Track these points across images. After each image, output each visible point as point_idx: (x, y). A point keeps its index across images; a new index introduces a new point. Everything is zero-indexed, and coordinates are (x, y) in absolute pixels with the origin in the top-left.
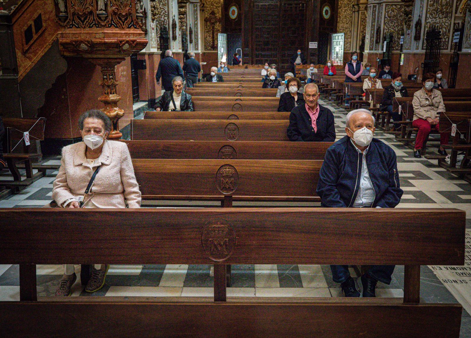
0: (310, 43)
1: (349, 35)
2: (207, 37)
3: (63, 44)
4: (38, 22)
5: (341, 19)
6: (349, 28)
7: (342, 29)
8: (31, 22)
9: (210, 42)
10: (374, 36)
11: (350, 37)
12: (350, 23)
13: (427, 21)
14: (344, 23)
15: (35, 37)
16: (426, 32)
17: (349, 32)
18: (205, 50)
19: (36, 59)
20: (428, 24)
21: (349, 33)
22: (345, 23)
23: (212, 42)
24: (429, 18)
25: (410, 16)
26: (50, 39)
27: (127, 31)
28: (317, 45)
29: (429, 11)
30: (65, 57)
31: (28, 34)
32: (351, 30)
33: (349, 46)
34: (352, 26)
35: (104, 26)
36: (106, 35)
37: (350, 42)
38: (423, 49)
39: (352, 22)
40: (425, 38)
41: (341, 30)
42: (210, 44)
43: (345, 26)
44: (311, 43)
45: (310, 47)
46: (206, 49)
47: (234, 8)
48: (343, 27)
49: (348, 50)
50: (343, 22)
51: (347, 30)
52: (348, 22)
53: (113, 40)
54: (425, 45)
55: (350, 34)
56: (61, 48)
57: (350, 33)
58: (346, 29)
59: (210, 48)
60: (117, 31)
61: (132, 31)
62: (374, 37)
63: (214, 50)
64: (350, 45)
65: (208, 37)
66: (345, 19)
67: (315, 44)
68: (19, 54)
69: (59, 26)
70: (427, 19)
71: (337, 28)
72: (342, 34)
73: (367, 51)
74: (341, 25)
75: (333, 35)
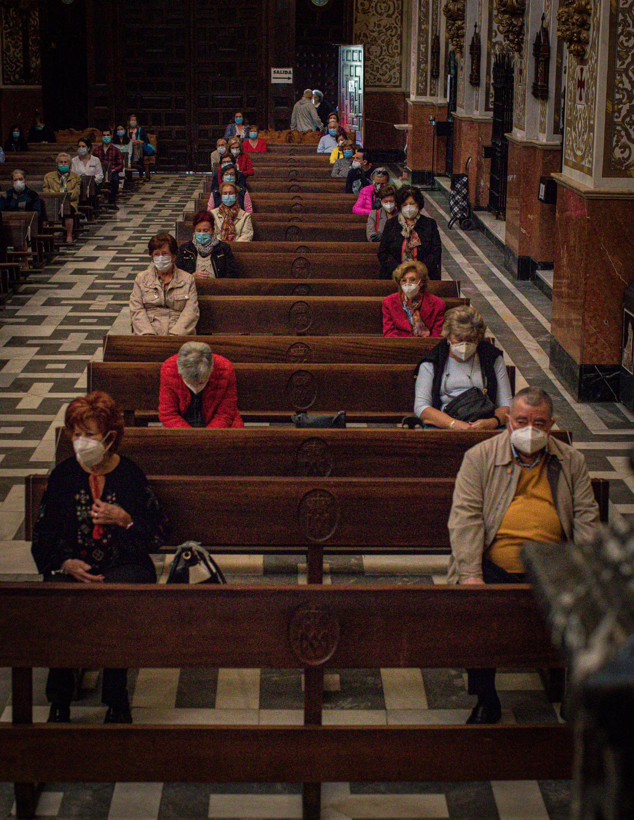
0: (273, 70)
1: (396, 47)
2: (8, 49)
5: (373, 4)
6: (395, 27)
7: (376, 29)
9: (18, 61)
10: (427, 57)
11: (399, 51)
12: (396, 14)
13: (494, 40)
14: (381, 14)
16: (492, 66)
17: (395, 38)
18: (4, 84)
20: (497, 47)
21: (396, 42)
22: (385, 15)
23: (22, 61)
24: (498, 32)
25: (460, 23)
28: (291, 76)
29: (497, 16)
32: (401, 32)
33: (398, 75)
34: (402, 23)
37: (400, 65)
38: (487, 109)
39: (402, 11)
40: (492, 81)
41: (373, 31)
42: (18, 67)
43: (383, 23)
44: (277, 70)
45: (273, 81)
46: (6, 79)
48: (379, 26)
49: (395, 87)
50: (379, 11)
51: (389, 33)
52: (391, 12)
54: (492, 100)
55: (399, 44)
57: (399, 41)
58: (387, 30)
59: (17, 77)
62: (426, 62)
63: (27, 83)
64: (401, 73)
65: (12, 50)
66: (383, 6)
67: (286, 72)
70: (494, 34)
71: (357, 28)
72: (360, 48)
73: (413, 98)
74: (373, 20)
75: (344, 48)
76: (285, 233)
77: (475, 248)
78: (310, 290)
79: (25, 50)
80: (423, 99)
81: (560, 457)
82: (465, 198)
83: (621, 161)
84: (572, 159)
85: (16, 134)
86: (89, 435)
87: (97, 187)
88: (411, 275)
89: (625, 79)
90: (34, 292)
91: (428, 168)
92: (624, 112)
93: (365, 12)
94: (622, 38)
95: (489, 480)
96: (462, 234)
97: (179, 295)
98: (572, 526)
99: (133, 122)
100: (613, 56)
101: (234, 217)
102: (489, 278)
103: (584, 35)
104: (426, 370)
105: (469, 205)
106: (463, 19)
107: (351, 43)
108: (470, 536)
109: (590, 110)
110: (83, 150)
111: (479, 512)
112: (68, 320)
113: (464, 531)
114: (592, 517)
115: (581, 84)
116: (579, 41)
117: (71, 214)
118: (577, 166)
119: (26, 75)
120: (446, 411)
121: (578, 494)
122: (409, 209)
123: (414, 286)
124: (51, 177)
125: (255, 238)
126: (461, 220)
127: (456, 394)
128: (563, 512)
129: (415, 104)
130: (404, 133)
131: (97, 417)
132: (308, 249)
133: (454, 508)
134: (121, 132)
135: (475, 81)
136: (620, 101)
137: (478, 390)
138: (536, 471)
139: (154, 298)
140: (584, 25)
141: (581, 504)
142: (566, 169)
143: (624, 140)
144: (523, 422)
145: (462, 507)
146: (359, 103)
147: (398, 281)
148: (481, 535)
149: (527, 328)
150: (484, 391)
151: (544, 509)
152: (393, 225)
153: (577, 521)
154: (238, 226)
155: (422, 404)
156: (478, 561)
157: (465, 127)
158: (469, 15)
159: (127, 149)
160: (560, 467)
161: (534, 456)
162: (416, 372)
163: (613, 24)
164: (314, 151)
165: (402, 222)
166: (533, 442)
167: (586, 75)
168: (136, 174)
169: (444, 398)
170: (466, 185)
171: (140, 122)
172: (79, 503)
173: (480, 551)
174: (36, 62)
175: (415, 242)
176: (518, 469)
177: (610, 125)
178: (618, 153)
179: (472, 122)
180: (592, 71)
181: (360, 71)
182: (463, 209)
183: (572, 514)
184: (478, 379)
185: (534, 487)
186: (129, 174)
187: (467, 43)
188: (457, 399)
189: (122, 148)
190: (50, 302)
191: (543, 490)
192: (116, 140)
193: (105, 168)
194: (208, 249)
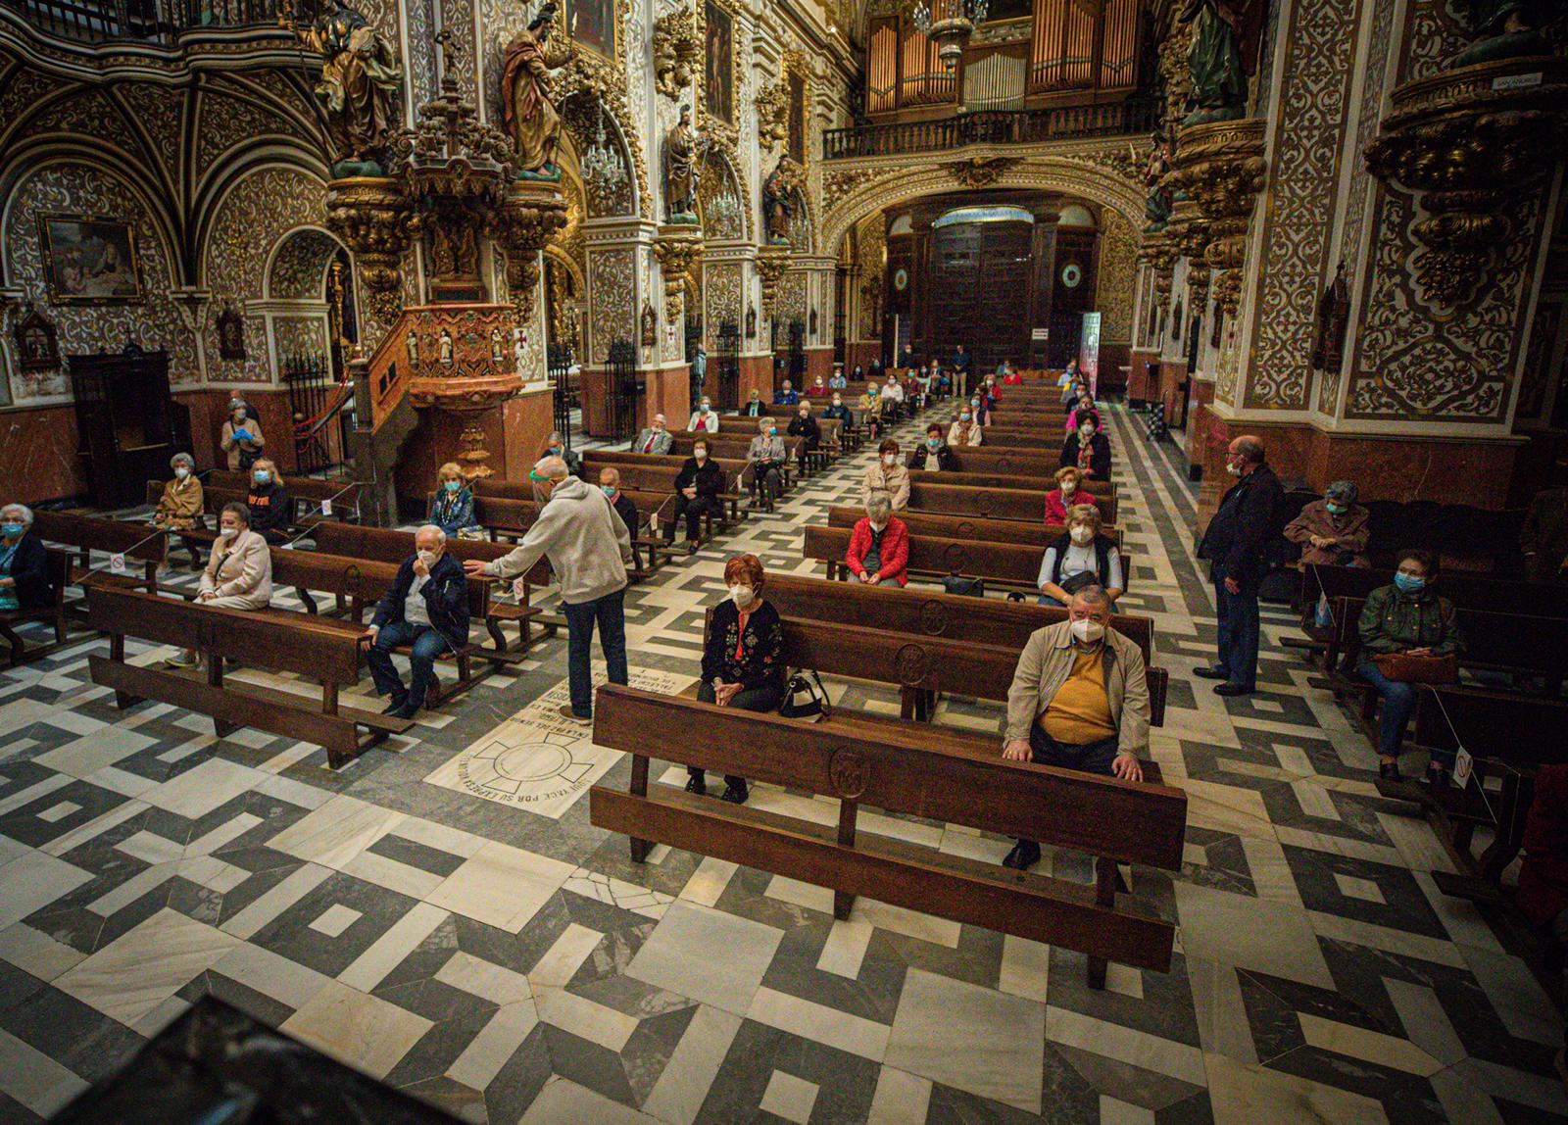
0: (1035, 330)
2: (864, 318)
3: (416, 396)
4: (392, 370)
6: (1128, 300)
7: (1113, 302)
8: (386, 371)
9: (870, 326)
10: (1146, 320)
12: (1130, 291)
14: (1118, 292)
15: (389, 386)
19: (389, 410)
22: (1121, 292)
23: (872, 325)
26: (403, 388)
27: (480, 380)
28: (1046, 334)
30: (416, 409)
31: (383, 383)
32: (1130, 303)
33: (1128, 333)
34: (1131, 296)
35: (449, 376)
36: (449, 387)
37: (1130, 326)
40: (1189, 336)
41: (1110, 304)
42: (869, 329)
43: (1118, 298)
44: (1038, 330)
45: (1034, 338)
46: (862, 337)
47: (902, 273)
48: (1115, 299)
49: (1125, 341)
50: (1117, 289)
52: (1126, 290)
53: (457, 392)
54: (1186, 349)
56: (412, 399)
57: (1130, 310)
58: (1121, 302)
59: (867, 335)
60: (466, 380)
61: (486, 379)
62: (1146, 323)
63: (874, 339)
64: (1131, 332)
65: (866, 319)
68: (374, 405)
69: (411, 375)
71: (1098, 302)
72: (1098, 314)
73: (1135, 348)
74: (1112, 295)
75: (1086, 315)
76: (1005, 441)
77: (1163, 456)
78: (1000, 483)
79: (875, 319)
80: (1142, 349)
81: (1116, 647)
82: (1161, 419)
83: (1261, 397)
84: (1220, 393)
85: (858, 370)
86: (743, 584)
87: (896, 405)
88: (1069, 476)
89: (1269, 330)
90: (835, 470)
91: (1142, 397)
92: (1266, 357)
93: (1106, 290)
94: (1269, 298)
95: (1049, 658)
96: (1156, 445)
97: (894, 482)
98: (1121, 710)
99: (935, 363)
100: (1259, 312)
101: (968, 429)
102: (1165, 477)
103: (1235, 296)
104: (1051, 554)
105: (1164, 424)
106: (1170, 291)
107: (1093, 311)
108: (1022, 704)
109: (1237, 355)
110: (892, 381)
111: (1035, 684)
112: (849, 490)
113: (1019, 699)
114: (1139, 705)
115: (1231, 335)
116: (1231, 301)
117: (874, 420)
118: (1224, 399)
119: (874, 335)
120: (1063, 587)
121: (1130, 683)
122: (1087, 428)
123: (1071, 485)
124: (863, 398)
125: (981, 444)
126: (1157, 435)
127: (1073, 574)
128: (1112, 695)
129: (1136, 353)
130: (1125, 373)
131: (750, 572)
132: (1014, 454)
133: (1015, 680)
134: (924, 370)
135: (1176, 336)
136: (1263, 348)
137: (1090, 573)
138: (1093, 657)
139: (878, 484)
140: (1236, 288)
141: (1131, 692)
142: (1217, 402)
143: (1266, 379)
144: (1081, 615)
145: (1020, 678)
146: (1095, 352)
147: (1058, 480)
148: (1035, 703)
149: (1185, 519)
150: (1097, 575)
151: (1095, 691)
152: (1074, 438)
153: (1125, 706)
154: (971, 434)
155: (1044, 578)
156: (1027, 726)
157: (1166, 369)
158: (1175, 289)
159: (927, 381)
160: (1115, 657)
161: (1091, 644)
162: (1043, 554)
163: (1261, 285)
164: (1055, 384)
165: (1080, 436)
166: (1089, 634)
167: (1236, 328)
168: (934, 397)
169: (1063, 577)
170: (1162, 410)
171: (940, 364)
172: (729, 632)
173: (1030, 718)
174: (879, 327)
175: (1089, 452)
176: (1074, 654)
177: (1252, 367)
178: (1258, 390)
179: (1171, 365)
180: (1241, 324)
181: (1097, 331)
182: (1158, 427)
183: (1122, 700)
184: (1092, 564)
185: (1089, 670)
186: (928, 397)
187: (1172, 308)
188: (1073, 578)
189: (922, 381)
190: (843, 478)
191: (1097, 674)
192: (920, 375)
193: (905, 394)
194: (936, 450)
